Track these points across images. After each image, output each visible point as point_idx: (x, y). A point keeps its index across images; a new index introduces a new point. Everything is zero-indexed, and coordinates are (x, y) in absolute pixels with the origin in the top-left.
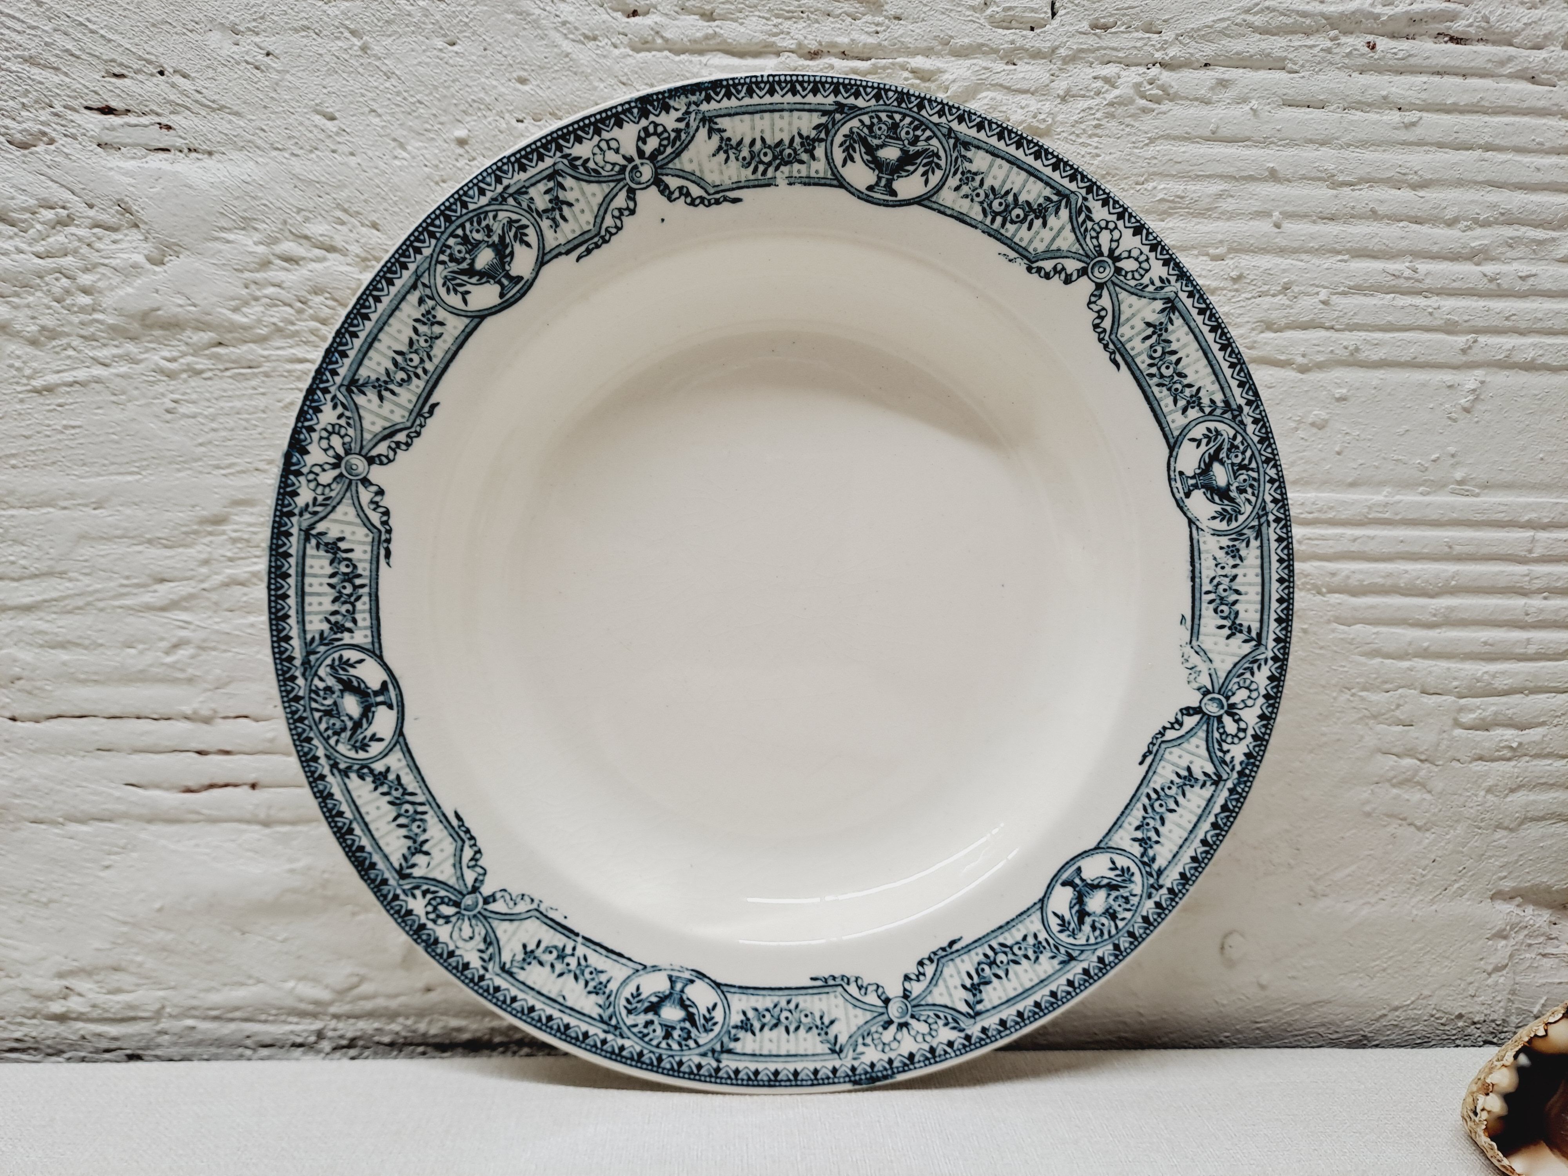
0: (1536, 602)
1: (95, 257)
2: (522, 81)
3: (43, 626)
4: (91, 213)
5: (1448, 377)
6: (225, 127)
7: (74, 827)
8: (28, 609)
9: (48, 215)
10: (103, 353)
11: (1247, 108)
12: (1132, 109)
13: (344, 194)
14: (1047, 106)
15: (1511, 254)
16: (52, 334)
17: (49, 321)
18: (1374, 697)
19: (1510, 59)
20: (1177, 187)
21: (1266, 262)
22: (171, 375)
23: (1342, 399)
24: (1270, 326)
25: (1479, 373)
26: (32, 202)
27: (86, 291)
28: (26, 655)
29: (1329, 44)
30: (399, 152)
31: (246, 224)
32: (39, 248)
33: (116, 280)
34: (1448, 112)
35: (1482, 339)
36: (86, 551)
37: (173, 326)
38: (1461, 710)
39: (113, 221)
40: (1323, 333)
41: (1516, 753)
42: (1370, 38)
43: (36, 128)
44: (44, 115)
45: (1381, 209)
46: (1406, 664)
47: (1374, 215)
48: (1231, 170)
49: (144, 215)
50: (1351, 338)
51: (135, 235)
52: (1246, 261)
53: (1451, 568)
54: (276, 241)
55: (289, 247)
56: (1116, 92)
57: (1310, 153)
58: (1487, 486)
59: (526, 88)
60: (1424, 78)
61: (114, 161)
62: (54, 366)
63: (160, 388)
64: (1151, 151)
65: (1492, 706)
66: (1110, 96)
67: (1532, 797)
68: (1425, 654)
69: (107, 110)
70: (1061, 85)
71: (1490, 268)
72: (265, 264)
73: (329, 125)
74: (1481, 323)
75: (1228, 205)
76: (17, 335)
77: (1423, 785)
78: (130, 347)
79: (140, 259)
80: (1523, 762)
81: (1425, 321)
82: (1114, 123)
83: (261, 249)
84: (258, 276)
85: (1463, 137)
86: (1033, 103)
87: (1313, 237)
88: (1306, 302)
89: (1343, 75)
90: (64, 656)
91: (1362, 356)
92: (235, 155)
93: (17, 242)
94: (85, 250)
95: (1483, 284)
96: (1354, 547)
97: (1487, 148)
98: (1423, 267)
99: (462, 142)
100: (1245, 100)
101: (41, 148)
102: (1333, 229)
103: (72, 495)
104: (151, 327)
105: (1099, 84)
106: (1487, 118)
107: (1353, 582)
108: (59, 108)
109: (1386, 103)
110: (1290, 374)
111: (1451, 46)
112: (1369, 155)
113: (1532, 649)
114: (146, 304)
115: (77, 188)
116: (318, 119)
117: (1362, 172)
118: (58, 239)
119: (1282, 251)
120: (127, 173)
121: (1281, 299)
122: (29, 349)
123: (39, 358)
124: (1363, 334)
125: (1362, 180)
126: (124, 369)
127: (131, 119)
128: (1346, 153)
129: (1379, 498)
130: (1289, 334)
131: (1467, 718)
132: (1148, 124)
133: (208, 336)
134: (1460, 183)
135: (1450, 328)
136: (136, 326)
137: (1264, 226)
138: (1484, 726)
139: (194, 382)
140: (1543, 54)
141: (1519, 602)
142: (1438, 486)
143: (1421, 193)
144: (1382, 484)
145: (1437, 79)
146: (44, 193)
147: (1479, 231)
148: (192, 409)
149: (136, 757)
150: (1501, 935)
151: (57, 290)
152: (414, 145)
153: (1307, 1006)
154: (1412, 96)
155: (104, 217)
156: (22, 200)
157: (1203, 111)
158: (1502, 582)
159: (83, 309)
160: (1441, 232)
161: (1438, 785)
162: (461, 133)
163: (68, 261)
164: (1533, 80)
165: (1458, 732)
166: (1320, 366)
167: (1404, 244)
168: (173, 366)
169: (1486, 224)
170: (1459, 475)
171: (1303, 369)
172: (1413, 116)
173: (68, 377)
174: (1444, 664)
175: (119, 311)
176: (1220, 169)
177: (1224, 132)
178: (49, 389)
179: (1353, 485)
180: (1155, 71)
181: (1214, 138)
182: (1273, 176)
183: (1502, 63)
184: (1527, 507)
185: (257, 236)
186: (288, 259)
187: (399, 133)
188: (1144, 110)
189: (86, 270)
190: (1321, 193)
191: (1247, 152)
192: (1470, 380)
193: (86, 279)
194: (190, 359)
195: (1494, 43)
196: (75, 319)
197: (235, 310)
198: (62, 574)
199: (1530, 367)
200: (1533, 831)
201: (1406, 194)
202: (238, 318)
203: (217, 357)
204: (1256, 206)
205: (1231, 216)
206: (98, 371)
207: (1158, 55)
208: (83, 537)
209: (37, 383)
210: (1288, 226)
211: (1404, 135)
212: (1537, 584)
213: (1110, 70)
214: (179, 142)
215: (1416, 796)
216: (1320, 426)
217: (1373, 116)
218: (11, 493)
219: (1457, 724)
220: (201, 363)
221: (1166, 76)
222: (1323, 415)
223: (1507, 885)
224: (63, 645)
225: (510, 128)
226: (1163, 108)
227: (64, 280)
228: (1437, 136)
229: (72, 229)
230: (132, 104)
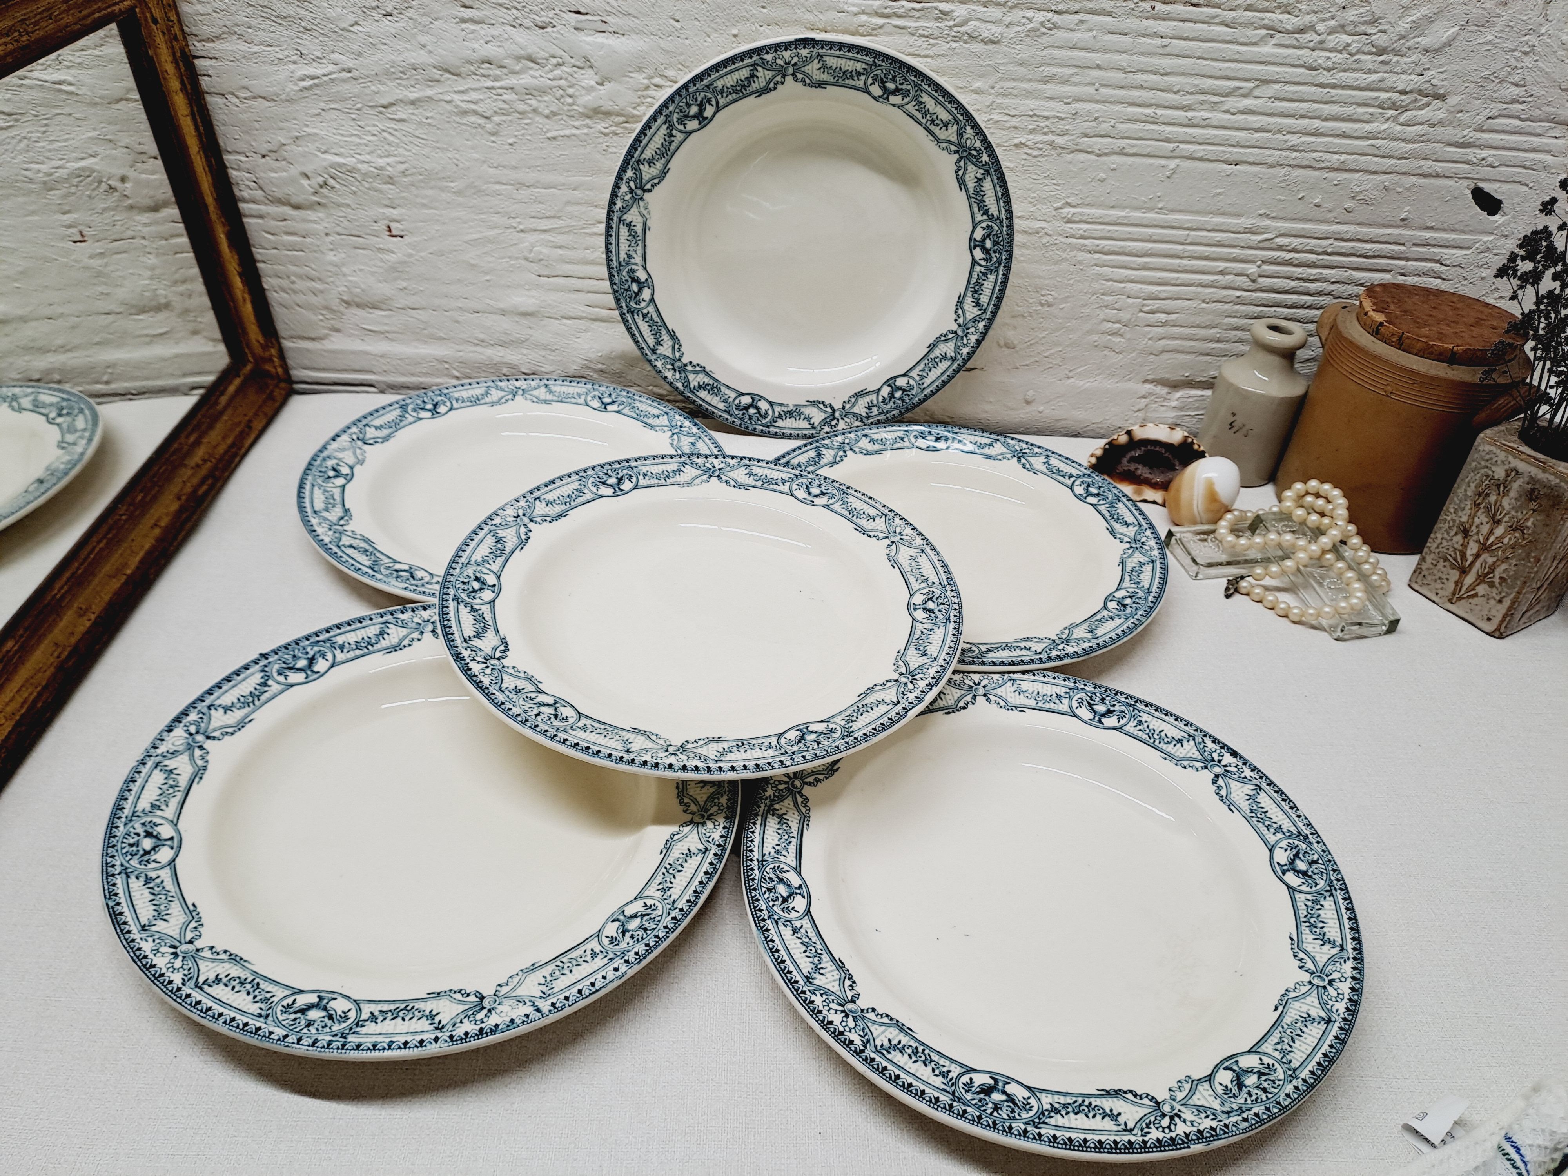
0: (1185, 262)
1: (574, 81)
2: (763, 7)
3: (552, 239)
4: (573, 61)
5: (1163, 162)
6: (631, 24)
7: (564, 321)
8: (545, 231)
9: (554, 61)
10: (576, 123)
11: (1091, 34)
12: (1038, 33)
13: (682, 57)
14: (1000, 29)
15: (1202, 107)
16: (554, 114)
17: (554, 109)
18: (1106, 298)
19: (1217, 16)
20: (1053, 70)
21: (1089, 106)
22: (606, 135)
23: (1113, 169)
24: (1086, 136)
25: (1177, 160)
26: (547, 55)
27: (570, 96)
28: (545, 251)
29: (1133, 6)
30: (707, 39)
31: (640, 69)
32: (550, 76)
33: (583, 92)
34: (1184, 39)
35: (1182, 146)
36: (569, 208)
37: (608, 114)
38: (1144, 305)
39: (582, 65)
40: (1110, 140)
41: (1164, 324)
42: (1153, 3)
43: (548, 20)
44: (551, 14)
45: (1145, 85)
46: (1122, 285)
47: (1142, 87)
48: (1079, 64)
49: (595, 64)
50: (1122, 143)
51: (591, 72)
52: (1079, 105)
53: (1150, 245)
54: (652, 77)
55: (657, 80)
56: (1032, 25)
57: (1117, 57)
58: (1172, 211)
59: (765, 11)
60: (1175, 23)
61: (582, 37)
62: (556, 127)
63: (601, 140)
64: (1044, 53)
65: (1157, 304)
66: (1029, 27)
67: (1168, 342)
68: (1132, 281)
69: (578, 12)
70: (1007, 20)
71: (1190, 114)
72: (647, 88)
73: (676, 24)
74: (1182, 139)
75: (1075, 79)
76: (540, 114)
77: (1121, 335)
78: (588, 121)
79: (593, 83)
80: (1165, 329)
81: (1156, 136)
82: (1029, 39)
83: (646, 81)
84: (645, 93)
85: (1188, 53)
86: (993, 28)
87: (1112, 96)
88: (1105, 126)
89: (1138, 21)
90: (561, 252)
91: (1125, 151)
92: (635, 37)
93: (540, 72)
94: (570, 78)
95: (1186, 121)
96: (1108, 235)
97: (1198, 58)
98: (1160, 112)
99: (735, 36)
100: (1091, 30)
101: (549, 29)
102: (1122, 92)
103: (564, 184)
104: (598, 113)
105: (1024, 20)
106: (1201, 44)
107: (1105, 250)
108: (557, 12)
109: (1155, 35)
110: (1093, 157)
111: (1192, 8)
112: (1144, 59)
113: (1178, 282)
114: (596, 106)
115: (567, 49)
116: (672, 22)
117: (1139, 67)
118: (557, 72)
119: (1097, 102)
120: (588, 44)
121: (1093, 124)
122: (546, 120)
123: (549, 124)
124: (1128, 141)
125: (1138, 71)
126: (586, 131)
127: (588, 17)
128: (1135, 57)
129: (1123, 214)
130: (1094, 139)
131: (1145, 309)
132: (1044, 40)
133: (622, 119)
134: (1183, 74)
135: (1168, 140)
136: (591, 113)
137: (1091, 90)
138: (1153, 312)
139: (615, 138)
140: (1233, 14)
141: (1178, 261)
142: (1150, 210)
143: (1165, 78)
144: (1125, 208)
145: (1181, 24)
146: (552, 52)
147: (1188, 97)
148: (615, 150)
149: (590, 295)
150: (1143, 397)
151: (558, 96)
152: (714, 35)
153: (1058, 420)
154: (1169, 32)
155: (578, 63)
156: (544, 54)
157: (1070, 35)
158: (1171, 253)
159: (569, 105)
160: (1171, 96)
161: (1128, 336)
162: (735, 32)
163: (562, 83)
164: (1227, 26)
165: (1141, 314)
166: (1106, 154)
167: (1153, 101)
168: (607, 131)
169: (1192, 93)
170: (1160, 206)
171: (1098, 155)
172: (1166, 41)
173: (562, 133)
174: (1140, 286)
175: (585, 107)
176: (1074, 63)
177: (1079, 45)
178: (554, 138)
179: (1112, 207)
180: (1051, 15)
181: (1074, 47)
182: (1098, 67)
183: (1214, 18)
184: (1189, 221)
185: (644, 75)
186: (656, 86)
187: (708, 30)
188: (1044, 34)
189: (570, 87)
190: (1120, 75)
191: (1088, 55)
192: (1172, 164)
193: (570, 91)
194: (613, 128)
195: (1213, 7)
196: (566, 108)
197: (634, 108)
198: (559, 217)
199: (1201, 159)
200: (1166, 356)
201: (1157, 78)
202: (635, 112)
203: (626, 128)
204: (1088, 80)
205: (1076, 84)
206: (574, 131)
207: (1054, 8)
208: (568, 203)
209: (549, 135)
210: (1103, 90)
211: (1161, 51)
212: (1186, 254)
213: (1030, 14)
214: (611, 30)
215: (1117, 339)
216: (1102, 181)
217: (1149, 41)
218: (538, 182)
219: (1141, 311)
220: (619, 130)
221: (1056, 18)
222: (1104, 176)
223: (1150, 377)
224: (560, 247)
225: (757, 30)
226: (1052, 32)
227: (561, 92)
228: (1176, 52)
229: (563, 68)
230: (589, 11)
